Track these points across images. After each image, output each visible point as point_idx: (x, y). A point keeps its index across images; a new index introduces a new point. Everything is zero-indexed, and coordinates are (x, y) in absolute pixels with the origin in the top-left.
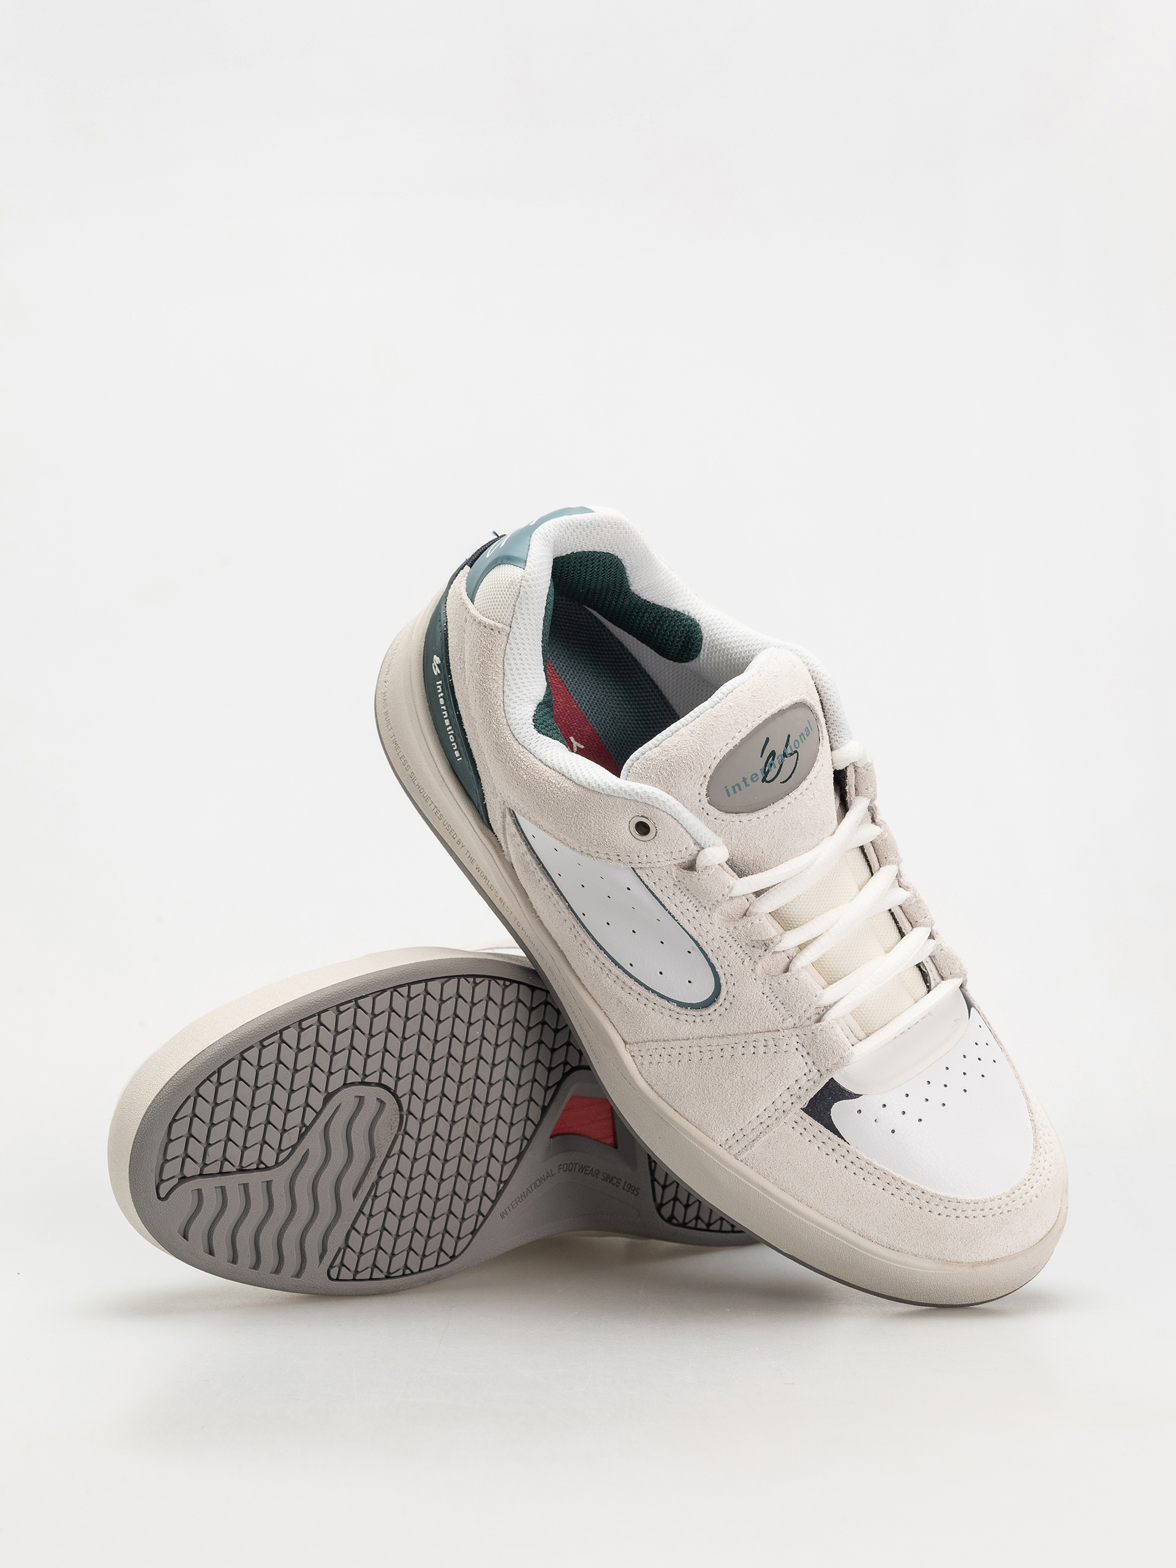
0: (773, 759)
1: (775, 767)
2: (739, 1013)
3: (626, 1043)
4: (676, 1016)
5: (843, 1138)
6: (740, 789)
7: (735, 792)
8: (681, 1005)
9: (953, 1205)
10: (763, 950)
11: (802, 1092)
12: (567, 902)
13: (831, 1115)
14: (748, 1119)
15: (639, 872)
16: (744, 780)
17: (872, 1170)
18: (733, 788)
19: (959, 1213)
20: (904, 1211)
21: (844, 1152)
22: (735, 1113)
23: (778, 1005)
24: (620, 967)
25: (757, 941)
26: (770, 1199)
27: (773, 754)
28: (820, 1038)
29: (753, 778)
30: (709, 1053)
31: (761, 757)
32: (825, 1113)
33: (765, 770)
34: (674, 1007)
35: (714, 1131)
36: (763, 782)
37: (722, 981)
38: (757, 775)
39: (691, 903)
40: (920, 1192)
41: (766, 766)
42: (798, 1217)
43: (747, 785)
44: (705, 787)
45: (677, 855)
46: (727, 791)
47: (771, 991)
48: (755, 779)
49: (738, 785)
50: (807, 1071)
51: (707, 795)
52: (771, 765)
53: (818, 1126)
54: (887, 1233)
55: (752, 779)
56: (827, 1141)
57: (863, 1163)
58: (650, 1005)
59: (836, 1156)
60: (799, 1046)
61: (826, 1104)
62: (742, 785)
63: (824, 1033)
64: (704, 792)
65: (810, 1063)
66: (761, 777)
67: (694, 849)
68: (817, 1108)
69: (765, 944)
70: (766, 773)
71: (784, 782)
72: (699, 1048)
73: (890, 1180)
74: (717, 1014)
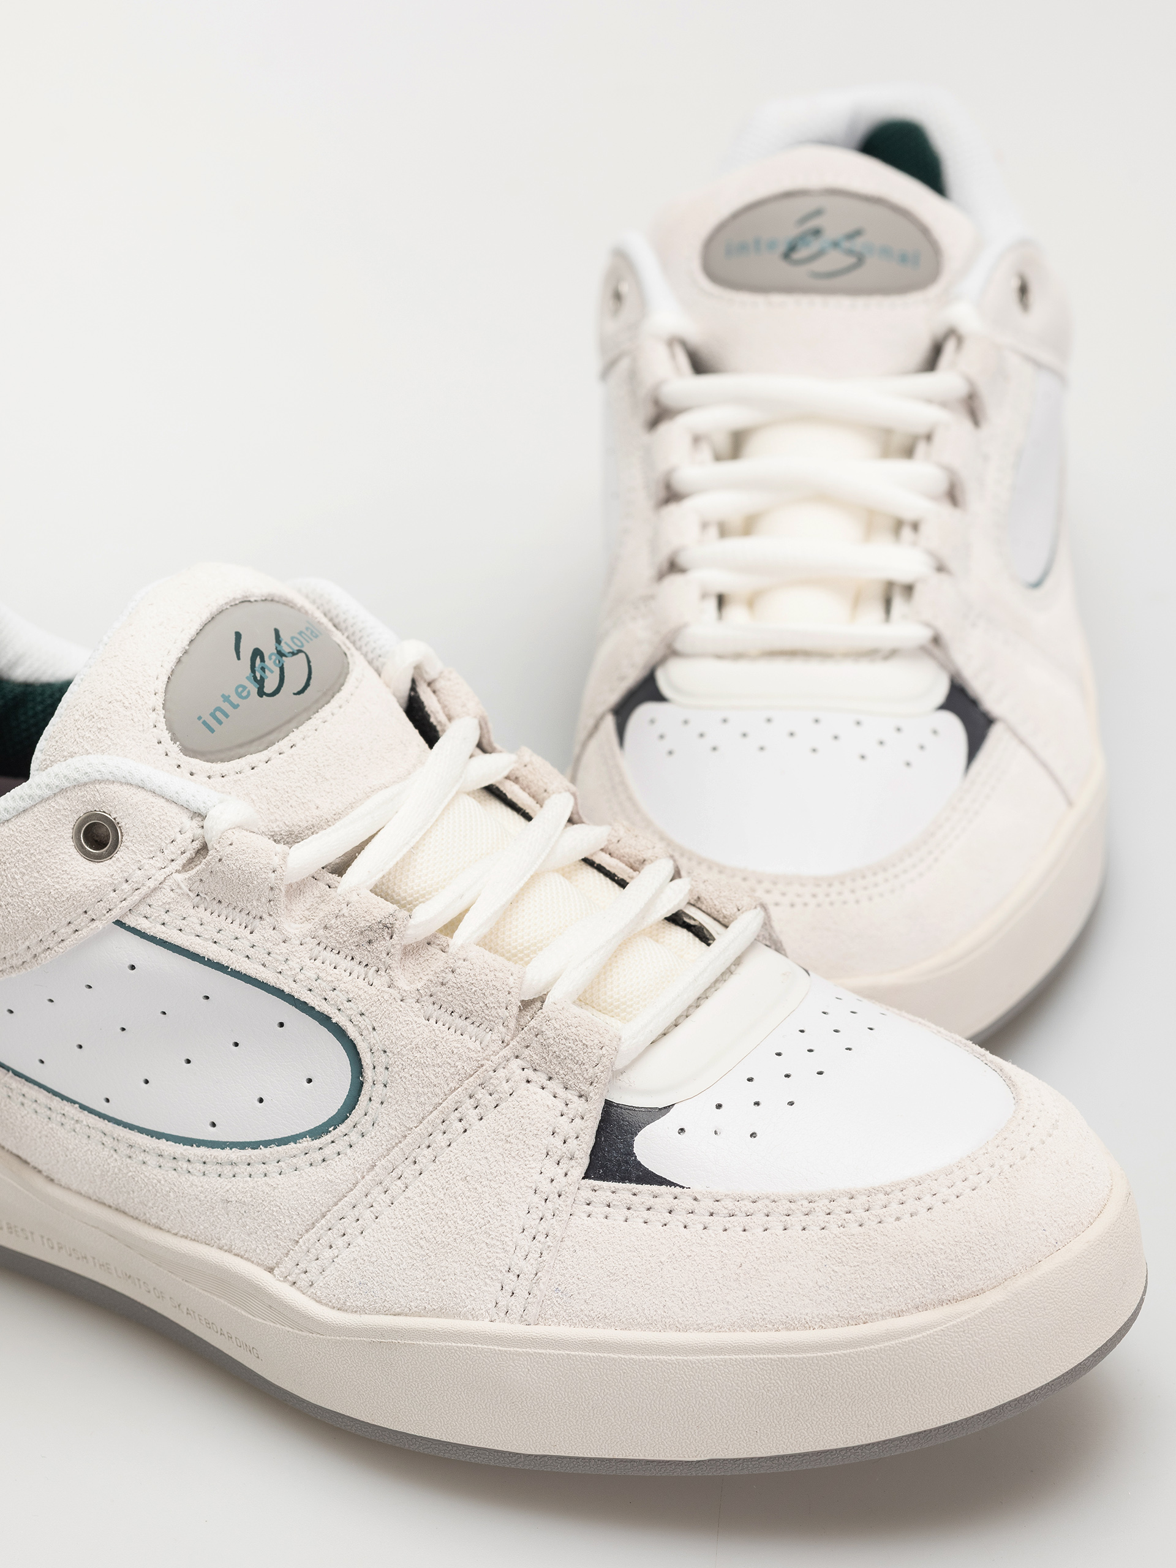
0: (263, 660)
1: (272, 672)
2: (407, 1075)
3: (271, 1270)
4: (318, 1156)
5: (675, 1185)
6: (227, 716)
7: (220, 722)
8: (317, 1133)
9: (912, 1191)
10: (388, 938)
11: (572, 1143)
12: (74, 1102)
13: (639, 1158)
14: (510, 1243)
15: (130, 921)
16: (226, 698)
17: (748, 1206)
18: (213, 715)
19: (928, 1200)
20: (836, 1244)
21: (689, 1204)
22: (484, 1245)
23: (461, 1023)
24: (200, 1143)
25: (370, 928)
26: (612, 1355)
27: (257, 653)
28: (550, 1034)
29: (240, 691)
30: (399, 1182)
31: (239, 658)
32: (627, 1162)
33: (255, 678)
34: (306, 1143)
35: (467, 1301)
36: (261, 696)
37: (352, 1033)
38: (244, 688)
39: (237, 923)
40: (846, 1200)
41: (253, 670)
42: (673, 1358)
43: (235, 706)
44: (162, 725)
45: (171, 851)
46: (205, 723)
47: (436, 1007)
48: (245, 694)
49: (219, 709)
50: (561, 1106)
51: (174, 739)
52: (263, 669)
53: (625, 1189)
54: (829, 1298)
55: (240, 695)
56: (651, 1202)
57: (730, 1204)
58: (272, 1168)
59: (680, 1217)
60: (529, 1073)
61: (622, 1146)
62: (226, 707)
63: (553, 1021)
64: (166, 736)
65: (561, 1092)
66: (253, 689)
67: (191, 827)
68: (610, 1161)
69: (385, 926)
70: (260, 683)
71: (299, 693)
72: (380, 1188)
73: (784, 1206)
74: (375, 1104)
